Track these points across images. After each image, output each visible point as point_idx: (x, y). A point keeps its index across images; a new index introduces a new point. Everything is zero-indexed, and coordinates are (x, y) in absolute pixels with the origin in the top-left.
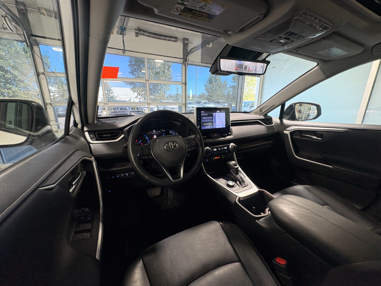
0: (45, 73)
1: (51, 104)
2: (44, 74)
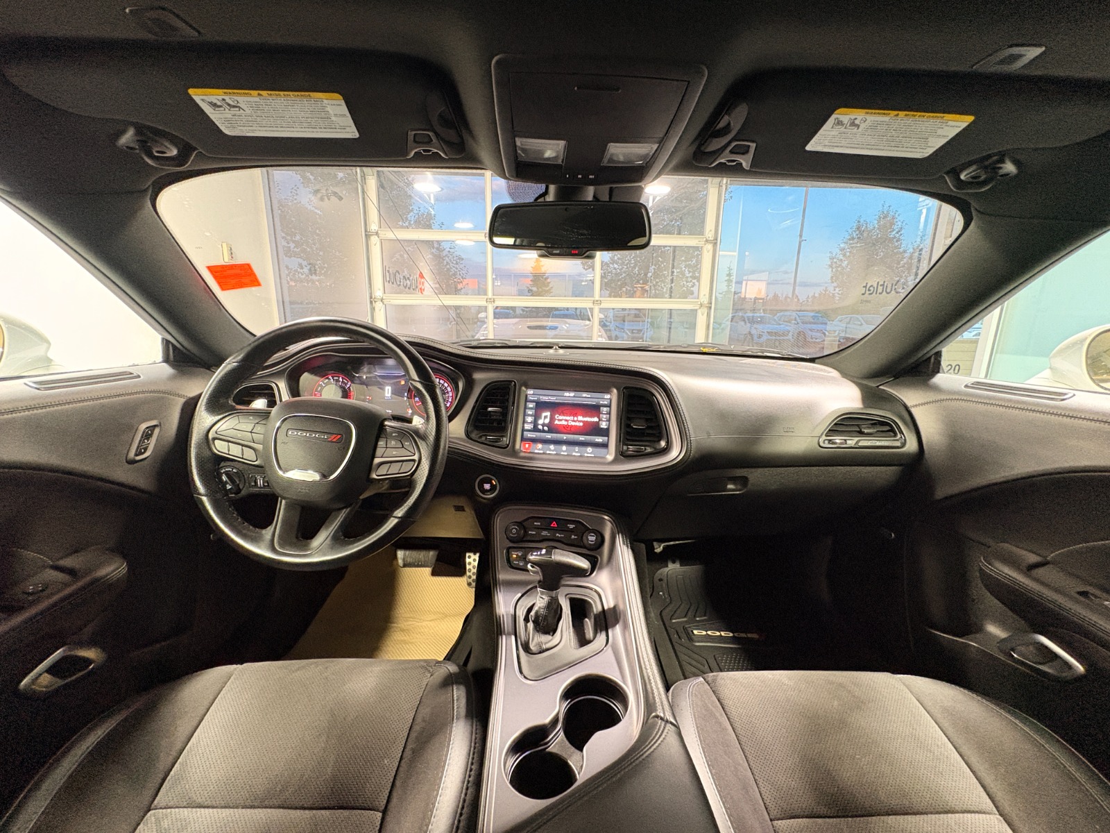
0: (379, 232)
1: (382, 300)
2: (377, 234)
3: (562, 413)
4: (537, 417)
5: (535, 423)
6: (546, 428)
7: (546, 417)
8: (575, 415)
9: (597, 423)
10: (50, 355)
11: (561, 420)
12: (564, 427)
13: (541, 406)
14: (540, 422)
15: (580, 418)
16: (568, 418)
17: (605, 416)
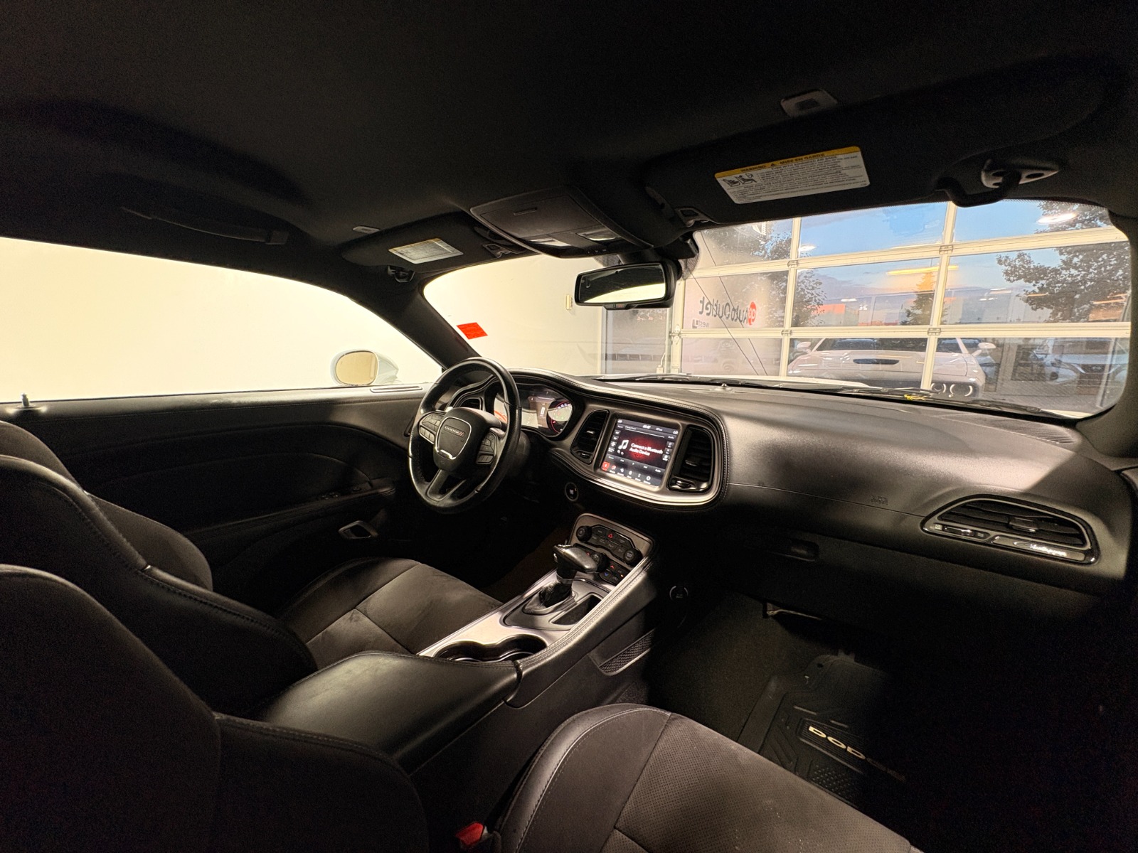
3: (637, 443)
4: (619, 442)
5: (616, 448)
6: (622, 453)
7: (625, 444)
8: (646, 445)
9: (661, 456)
10: (397, 376)
11: (634, 448)
12: (636, 454)
13: (625, 434)
14: (620, 447)
15: (649, 449)
16: (640, 447)
17: (668, 450)
